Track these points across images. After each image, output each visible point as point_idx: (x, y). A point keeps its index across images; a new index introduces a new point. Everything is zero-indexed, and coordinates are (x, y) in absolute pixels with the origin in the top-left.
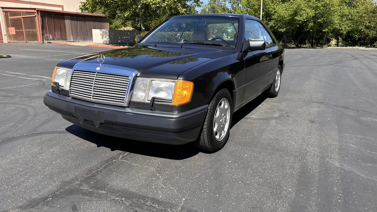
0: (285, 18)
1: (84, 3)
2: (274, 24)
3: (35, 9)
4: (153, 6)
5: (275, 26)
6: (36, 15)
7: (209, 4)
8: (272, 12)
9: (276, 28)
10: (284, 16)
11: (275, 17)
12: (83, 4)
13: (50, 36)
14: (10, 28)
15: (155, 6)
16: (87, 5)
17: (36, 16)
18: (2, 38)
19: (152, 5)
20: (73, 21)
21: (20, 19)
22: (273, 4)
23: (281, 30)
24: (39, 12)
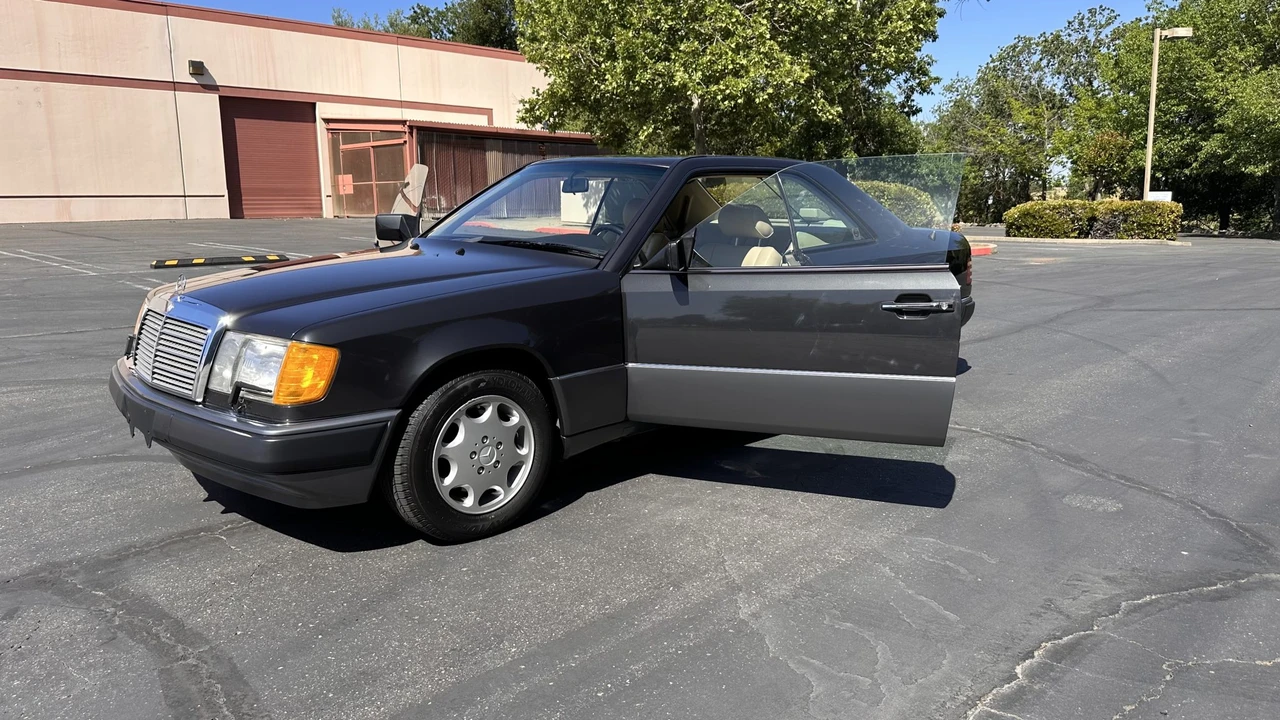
0: (1267, 122)
1: (530, 102)
2: (1224, 147)
3: (403, 122)
4: (726, 103)
5: (1227, 156)
6: (407, 139)
7: (979, 80)
8: (1217, 101)
9: (1231, 160)
10: (1264, 116)
11: (1228, 121)
12: (527, 106)
13: (442, 199)
14: (340, 176)
15: (733, 103)
16: (538, 109)
17: (405, 142)
18: (321, 204)
19: (723, 100)
20: (510, 155)
21: (365, 151)
22: (1221, 74)
23: (1251, 169)
24: (415, 131)
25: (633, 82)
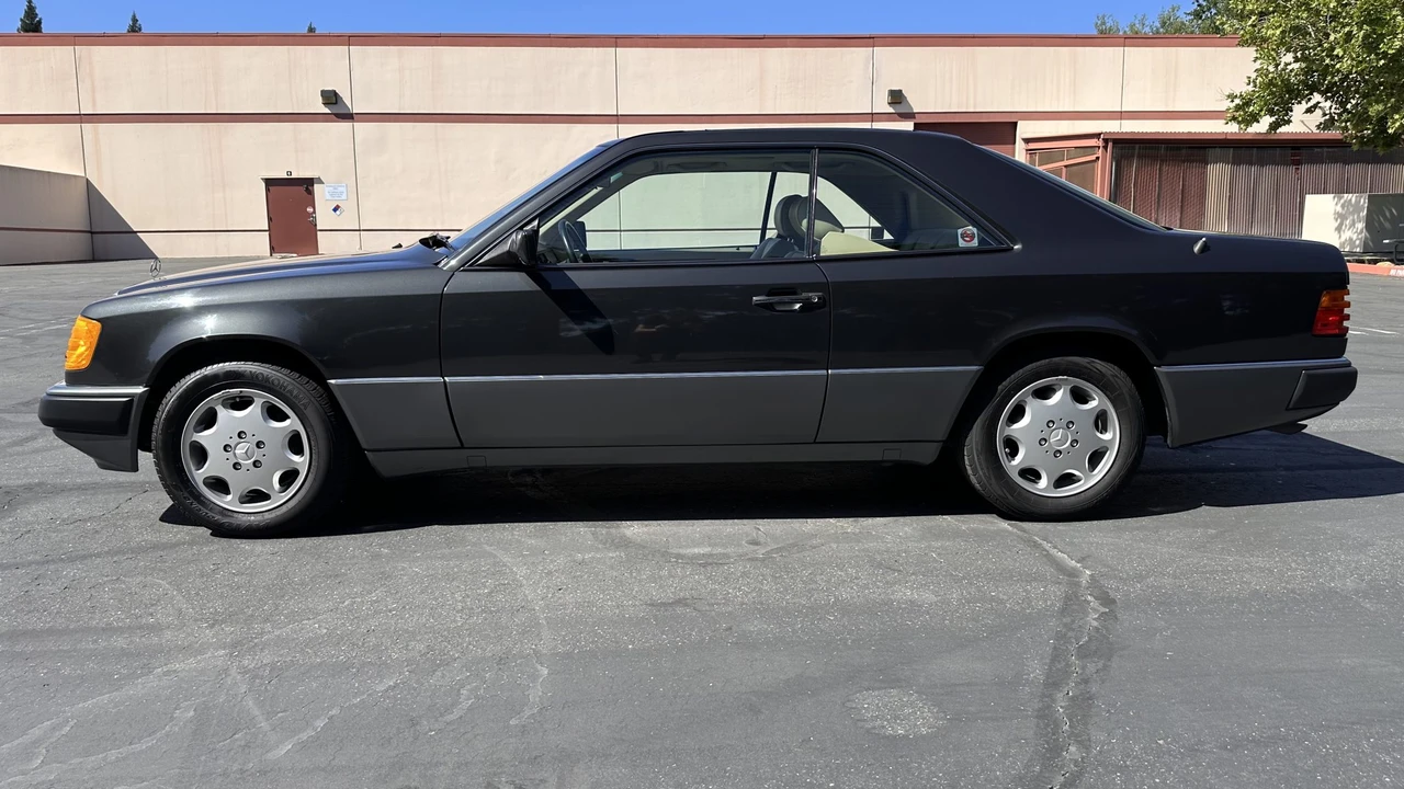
1: (1242, 96)
3: (1097, 136)
6: (1100, 155)
12: (1237, 101)
17: (1098, 158)
20: (1243, 169)
24: (1110, 145)
25: (1377, 54)
